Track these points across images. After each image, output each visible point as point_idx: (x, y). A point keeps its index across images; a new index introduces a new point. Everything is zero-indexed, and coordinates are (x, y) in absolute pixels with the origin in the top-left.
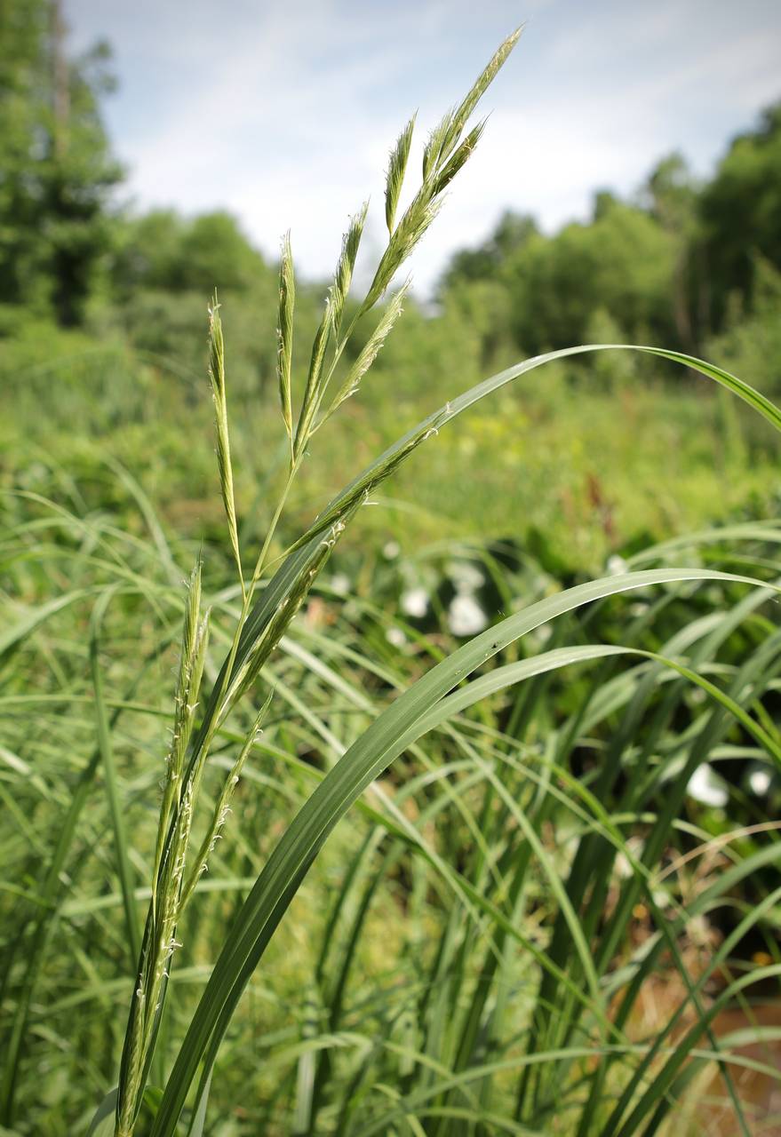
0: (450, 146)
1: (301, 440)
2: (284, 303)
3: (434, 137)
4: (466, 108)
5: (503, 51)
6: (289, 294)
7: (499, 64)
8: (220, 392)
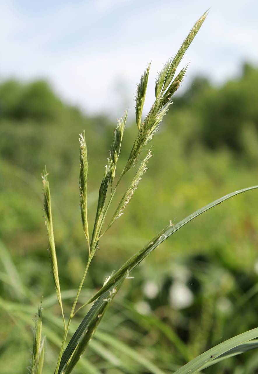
0: (170, 79)
1: (94, 241)
2: (82, 170)
3: (160, 76)
4: (177, 59)
5: (197, 26)
6: (84, 166)
7: (194, 34)
8: (49, 220)
